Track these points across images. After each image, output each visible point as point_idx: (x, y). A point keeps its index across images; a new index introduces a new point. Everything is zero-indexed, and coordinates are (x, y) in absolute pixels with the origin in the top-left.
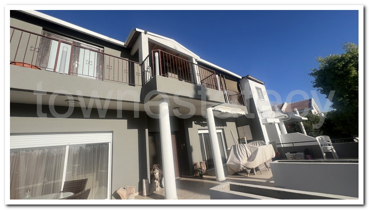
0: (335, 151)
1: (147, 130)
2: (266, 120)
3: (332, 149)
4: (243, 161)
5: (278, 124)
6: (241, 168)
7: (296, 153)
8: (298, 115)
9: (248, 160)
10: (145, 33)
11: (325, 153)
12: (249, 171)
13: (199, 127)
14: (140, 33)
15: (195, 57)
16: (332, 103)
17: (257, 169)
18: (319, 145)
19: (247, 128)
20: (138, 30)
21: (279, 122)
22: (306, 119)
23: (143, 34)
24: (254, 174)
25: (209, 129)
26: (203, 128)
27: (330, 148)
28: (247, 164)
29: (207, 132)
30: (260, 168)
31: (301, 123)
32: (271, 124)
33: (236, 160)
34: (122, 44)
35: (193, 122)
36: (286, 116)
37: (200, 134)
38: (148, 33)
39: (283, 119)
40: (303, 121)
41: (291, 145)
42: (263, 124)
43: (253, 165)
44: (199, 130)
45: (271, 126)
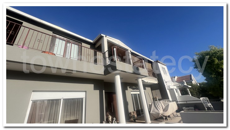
0: (212, 107)
1: (104, 91)
2: (169, 87)
3: (210, 106)
4: (161, 112)
5: (176, 89)
6: (160, 116)
7: (189, 107)
8: (186, 84)
9: (163, 111)
10: (106, 37)
11: (207, 108)
12: (164, 118)
13: (131, 90)
14: (103, 36)
15: (130, 49)
16: (205, 78)
17: (169, 116)
18: (202, 103)
19: (158, 91)
20: (102, 35)
21: (176, 88)
22: (190, 87)
23: (105, 37)
24: (167, 120)
25: (140, 91)
26: (133, 90)
27: (209, 104)
28: (163, 113)
29: (139, 93)
30: (170, 116)
31: (188, 89)
32: (172, 89)
33: (156, 110)
34: (92, 41)
35: (128, 87)
36: (180, 85)
37: (132, 94)
38: (107, 36)
39: (178, 87)
40: (189, 88)
41: (185, 103)
42: (168, 89)
43: (167, 114)
44: (131, 91)
45: (171, 90)
